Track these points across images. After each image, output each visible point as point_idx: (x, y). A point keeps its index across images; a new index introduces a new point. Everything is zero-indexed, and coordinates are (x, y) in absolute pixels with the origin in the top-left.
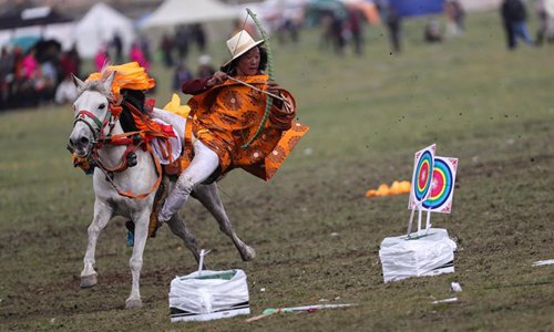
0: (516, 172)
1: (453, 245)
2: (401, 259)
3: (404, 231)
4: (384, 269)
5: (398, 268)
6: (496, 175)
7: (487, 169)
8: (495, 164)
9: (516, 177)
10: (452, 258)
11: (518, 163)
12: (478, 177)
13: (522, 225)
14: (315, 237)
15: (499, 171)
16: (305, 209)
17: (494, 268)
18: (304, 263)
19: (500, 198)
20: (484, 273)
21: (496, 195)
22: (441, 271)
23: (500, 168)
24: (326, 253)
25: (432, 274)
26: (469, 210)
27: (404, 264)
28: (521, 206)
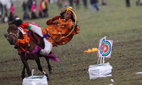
0: (130, 45)
1: (111, 67)
2: (95, 72)
3: (96, 63)
4: (90, 75)
5: (94, 75)
6: (124, 46)
7: (122, 44)
8: (124, 42)
9: (130, 46)
10: (111, 72)
11: (131, 42)
12: (119, 46)
13: (132, 61)
14: (68, 65)
15: (125, 45)
16: (65, 57)
17: (124, 75)
18: (65, 74)
19: (125, 53)
20: (121, 76)
21: (124, 52)
22: (107, 76)
23: (125, 44)
24: (72, 70)
25: (105, 76)
26: (116, 57)
27: (96, 74)
28: (132, 55)
